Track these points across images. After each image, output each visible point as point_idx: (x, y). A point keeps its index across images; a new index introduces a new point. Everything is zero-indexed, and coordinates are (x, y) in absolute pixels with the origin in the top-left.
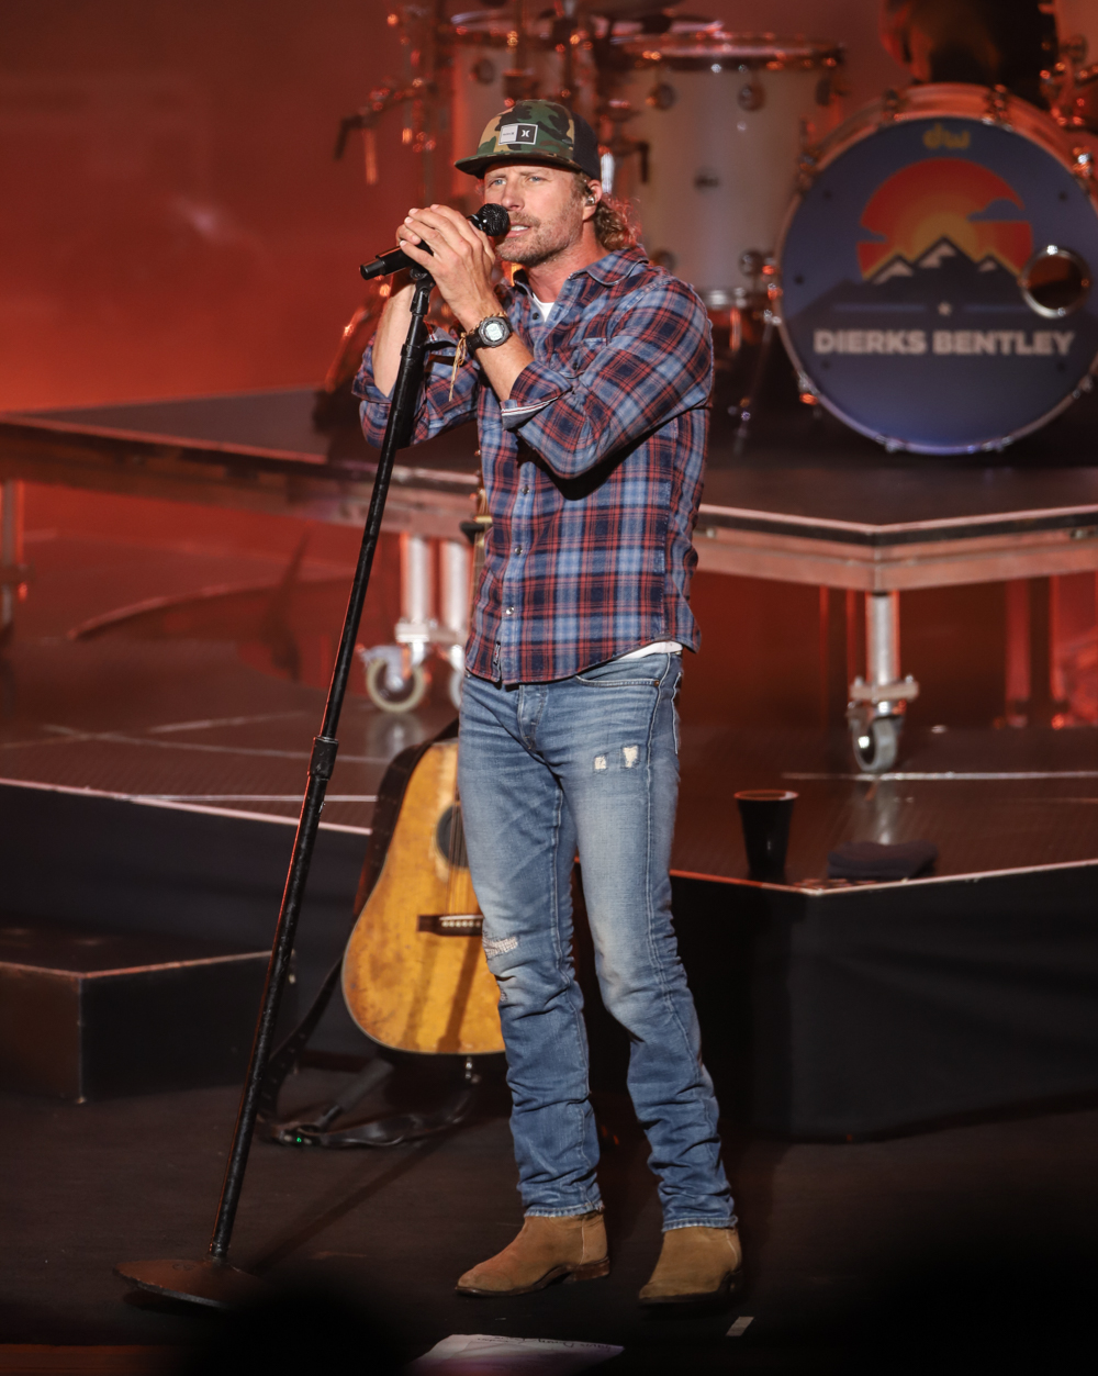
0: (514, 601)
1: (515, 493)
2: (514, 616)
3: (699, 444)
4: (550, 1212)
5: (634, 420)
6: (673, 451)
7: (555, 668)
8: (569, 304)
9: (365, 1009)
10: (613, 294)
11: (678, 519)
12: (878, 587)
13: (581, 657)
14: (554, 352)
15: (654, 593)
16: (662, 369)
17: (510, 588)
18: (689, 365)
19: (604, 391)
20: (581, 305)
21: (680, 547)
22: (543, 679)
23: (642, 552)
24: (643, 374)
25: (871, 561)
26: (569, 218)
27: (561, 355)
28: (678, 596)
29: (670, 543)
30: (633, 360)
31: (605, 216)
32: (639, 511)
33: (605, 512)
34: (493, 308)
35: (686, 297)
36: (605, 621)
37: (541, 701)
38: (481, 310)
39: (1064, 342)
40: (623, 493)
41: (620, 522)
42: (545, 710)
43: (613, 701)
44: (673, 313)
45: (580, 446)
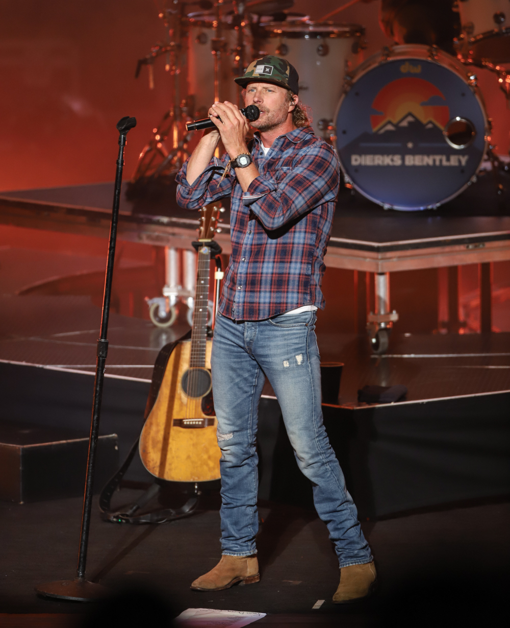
0: (242, 283)
1: (245, 233)
2: (242, 290)
3: (330, 218)
4: (234, 554)
5: (302, 206)
6: (318, 220)
7: (259, 314)
8: (276, 149)
9: (149, 462)
10: (297, 147)
11: (318, 251)
12: (380, 271)
13: (271, 310)
14: (268, 171)
15: (305, 284)
16: (316, 183)
17: (241, 277)
18: (328, 182)
19: (289, 192)
20: (282, 150)
21: (318, 263)
22: (253, 319)
23: (301, 265)
24: (308, 185)
25: (377, 259)
26: (283, 111)
27: (271, 173)
28: (316, 285)
29: (314, 261)
30: (303, 179)
31: (298, 112)
32: (301, 246)
33: (285, 245)
34: (244, 150)
35: (329, 152)
36: (282, 295)
37: (255, 331)
38: (239, 151)
39: (464, 160)
40: (294, 238)
41: (292, 251)
42: (256, 336)
43: (288, 334)
44: (322, 158)
45: (277, 216)
